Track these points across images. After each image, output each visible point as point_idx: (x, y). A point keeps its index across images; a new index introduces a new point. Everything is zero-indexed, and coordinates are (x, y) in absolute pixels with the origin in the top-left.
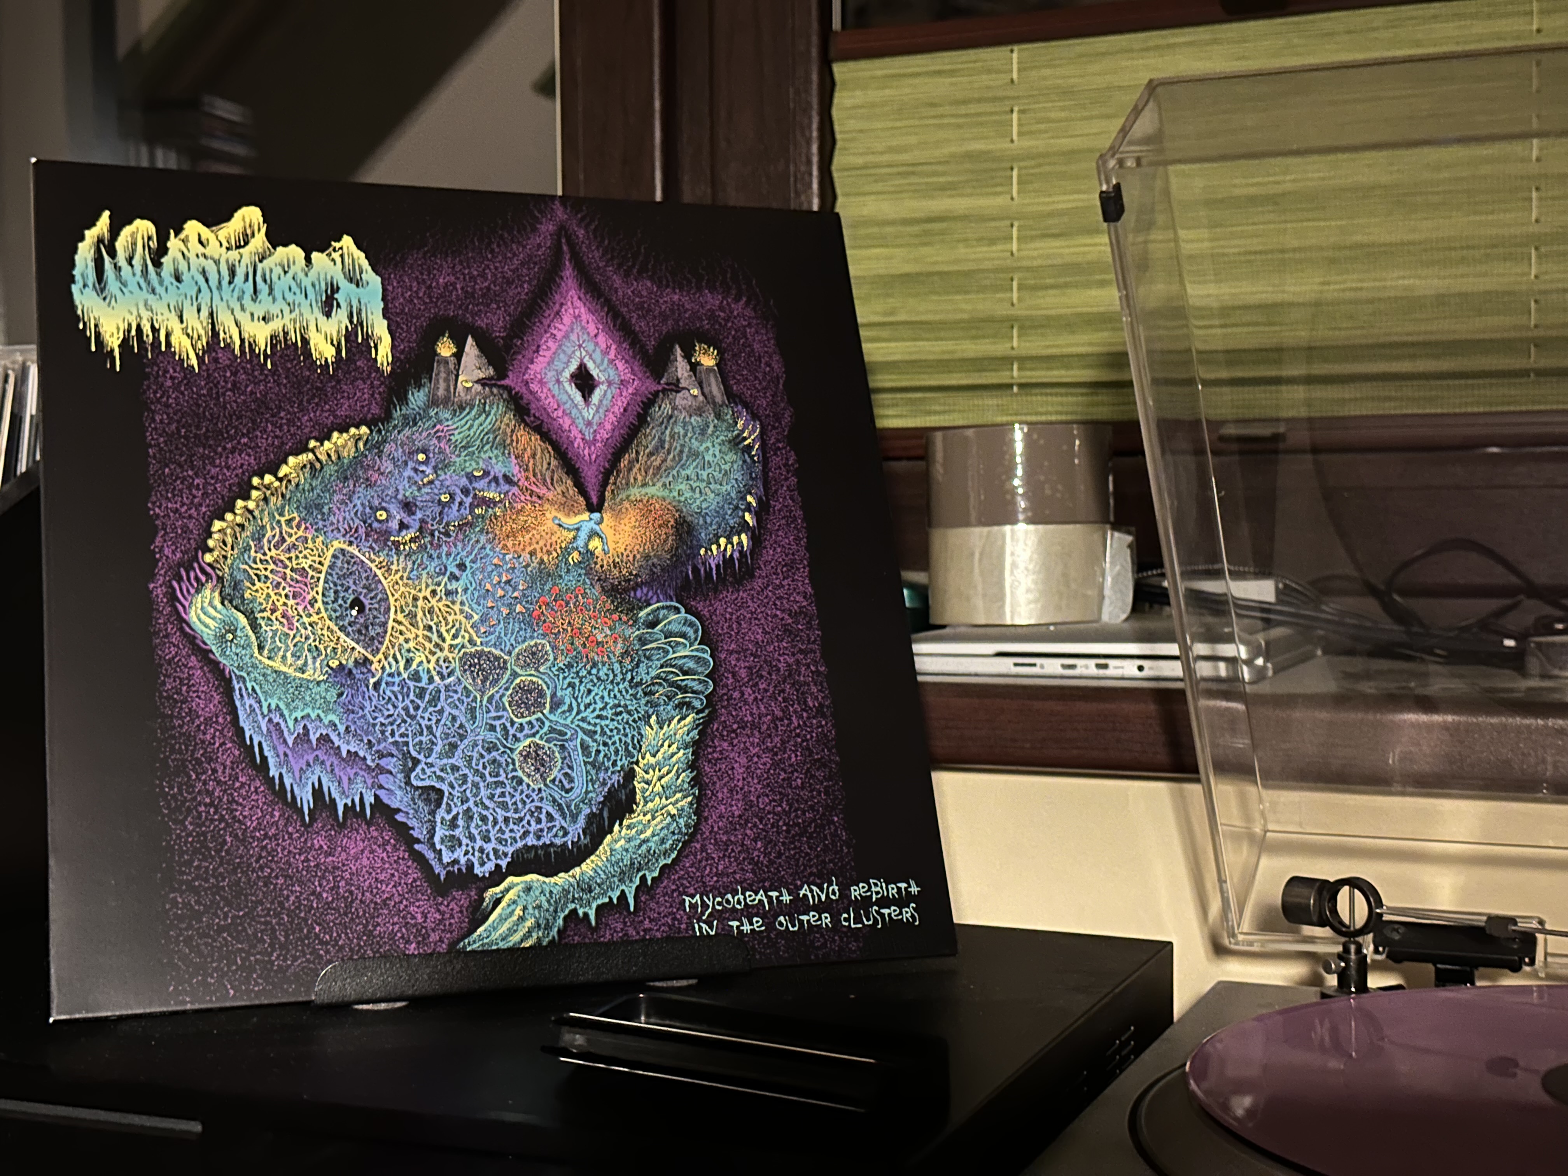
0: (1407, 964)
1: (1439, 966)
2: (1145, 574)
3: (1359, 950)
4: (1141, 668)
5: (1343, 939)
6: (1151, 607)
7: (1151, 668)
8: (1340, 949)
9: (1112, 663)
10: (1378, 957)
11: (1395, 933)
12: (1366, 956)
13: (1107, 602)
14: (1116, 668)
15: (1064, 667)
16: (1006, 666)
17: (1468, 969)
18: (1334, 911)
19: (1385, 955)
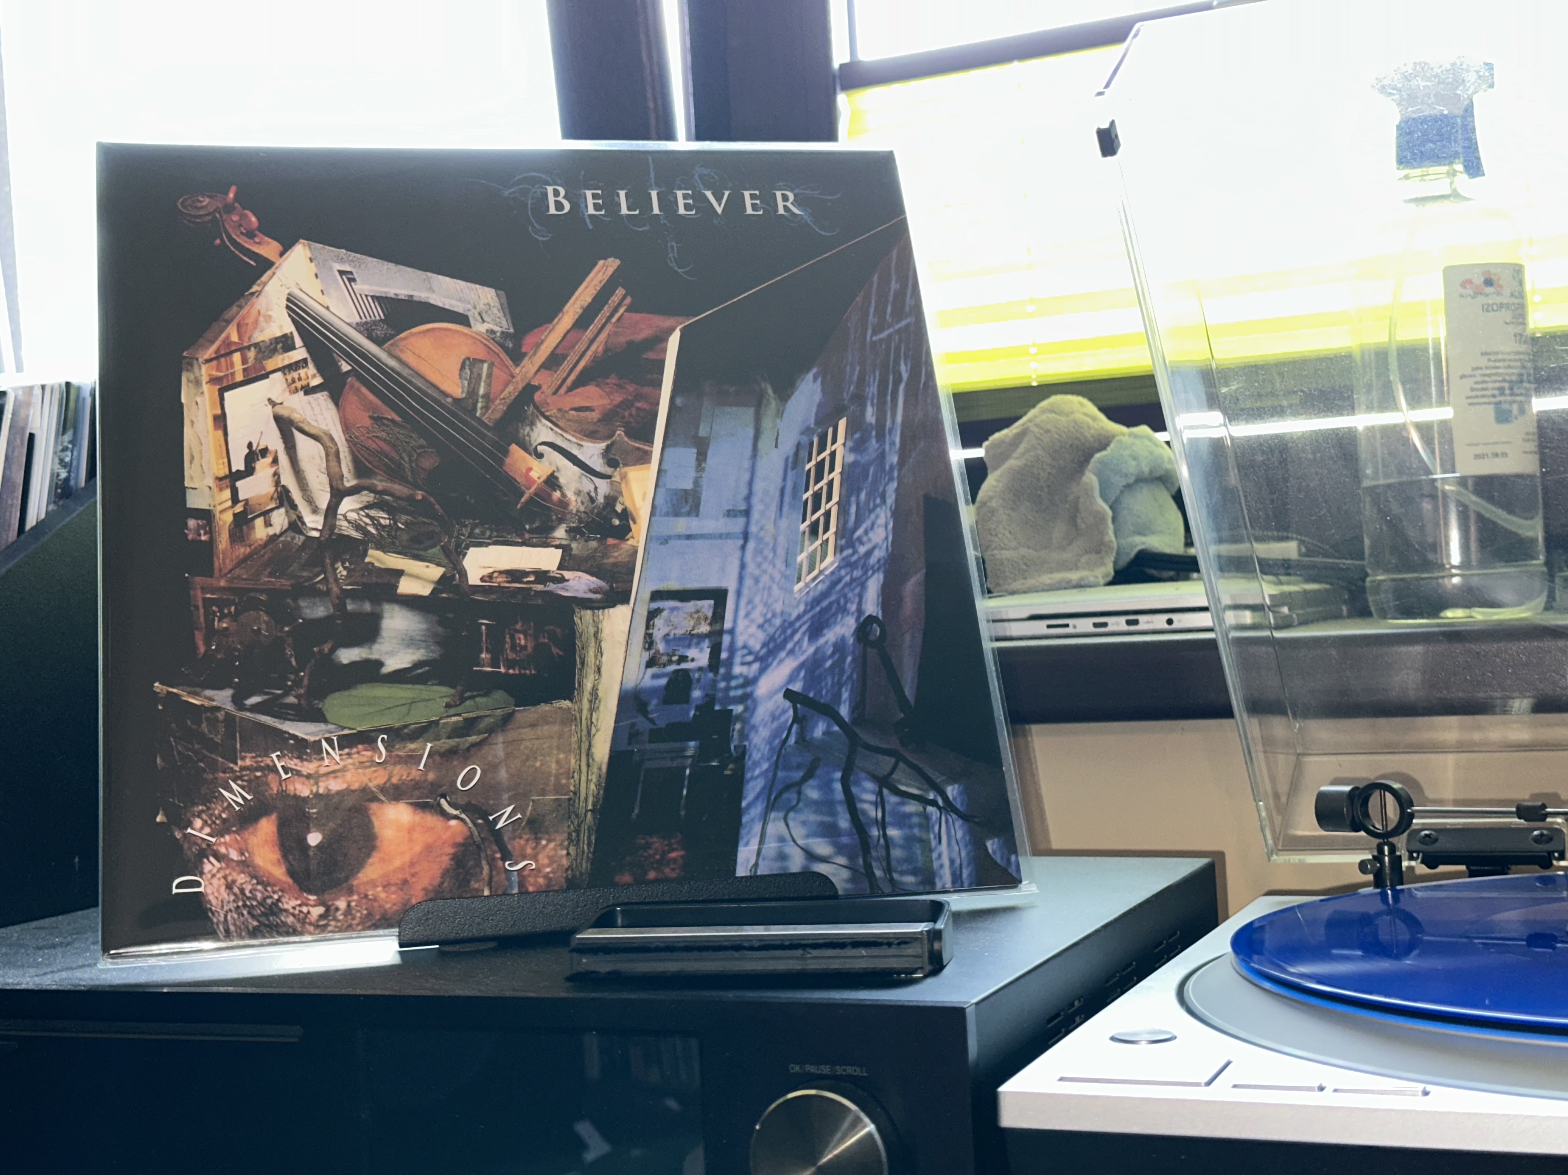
0: (1440, 866)
1: (1472, 868)
3: (1393, 849)
4: (1170, 622)
7: (1180, 621)
9: (1142, 618)
11: (1427, 839)
12: (1400, 857)
14: (1146, 622)
16: (1040, 627)
17: (1500, 868)
18: (1366, 815)
19: (1419, 860)
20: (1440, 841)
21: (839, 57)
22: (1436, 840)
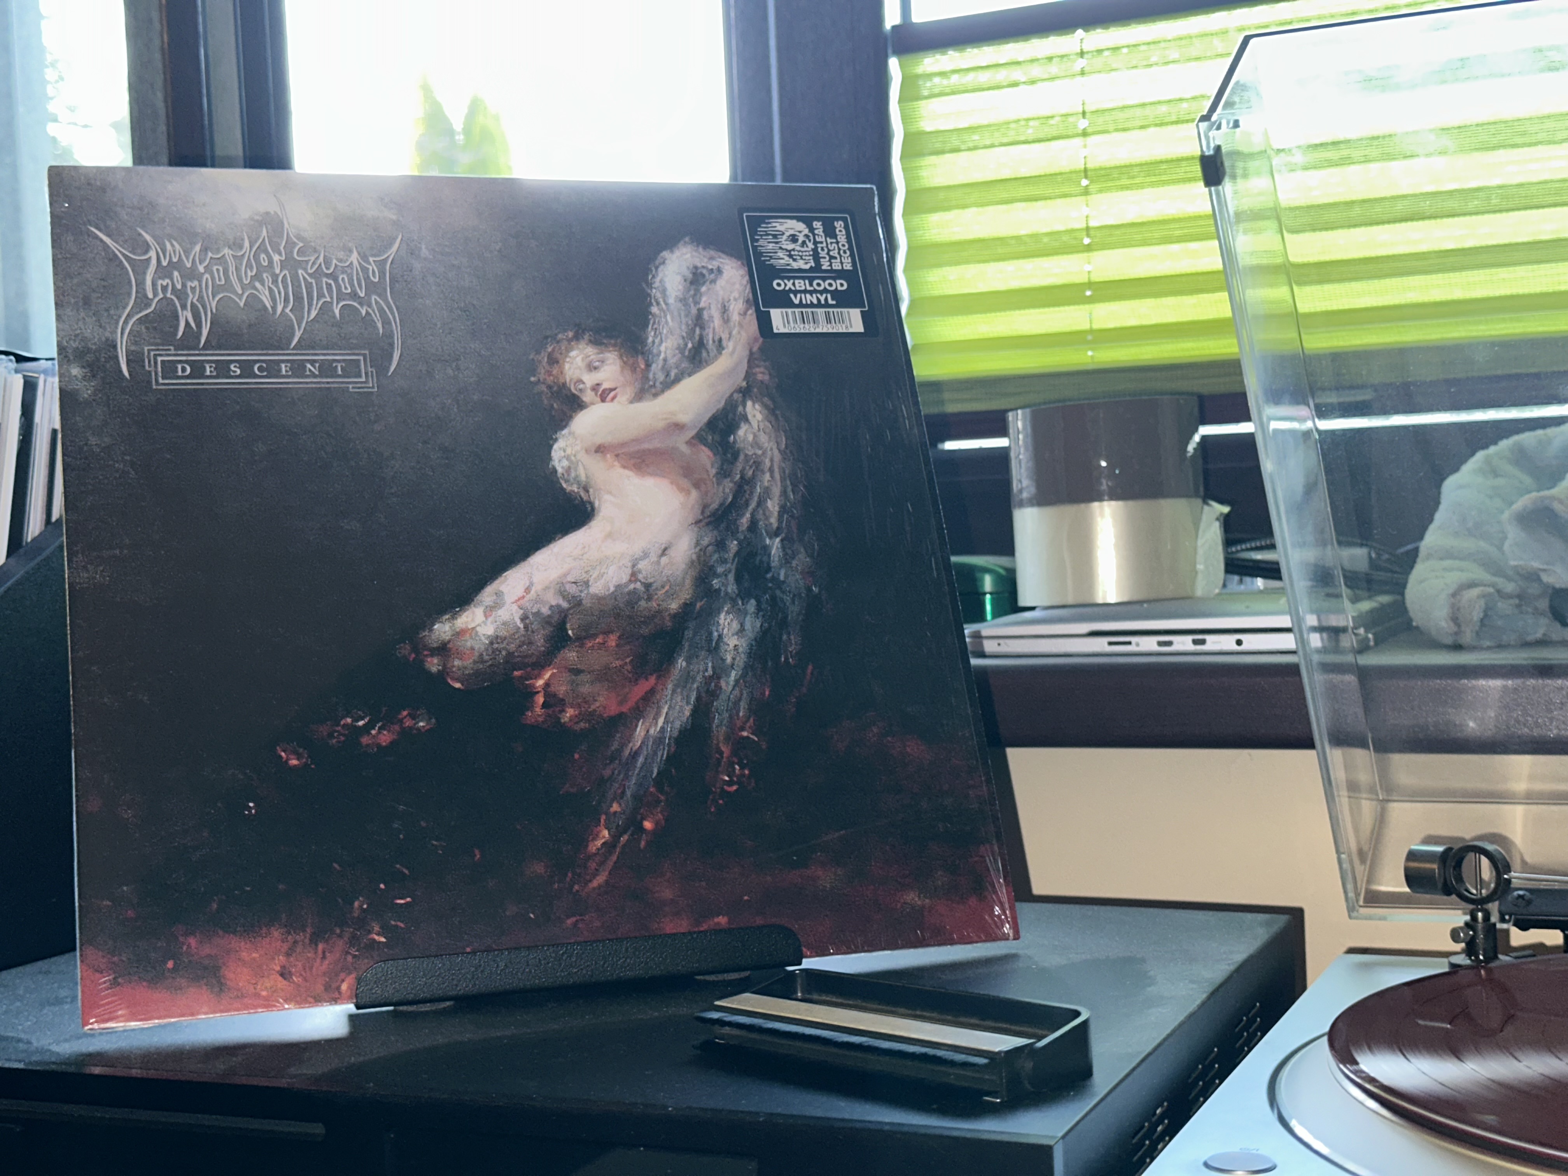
0: (1534, 931)
2: (1234, 549)
3: (1487, 917)
4: (1239, 643)
7: (1249, 642)
9: (1209, 638)
11: (1520, 900)
12: (1494, 925)
13: (1200, 577)
14: (1214, 643)
15: (1160, 644)
16: (1101, 645)
18: (1460, 879)
20: (1534, 903)
21: (891, 18)
22: (1531, 902)
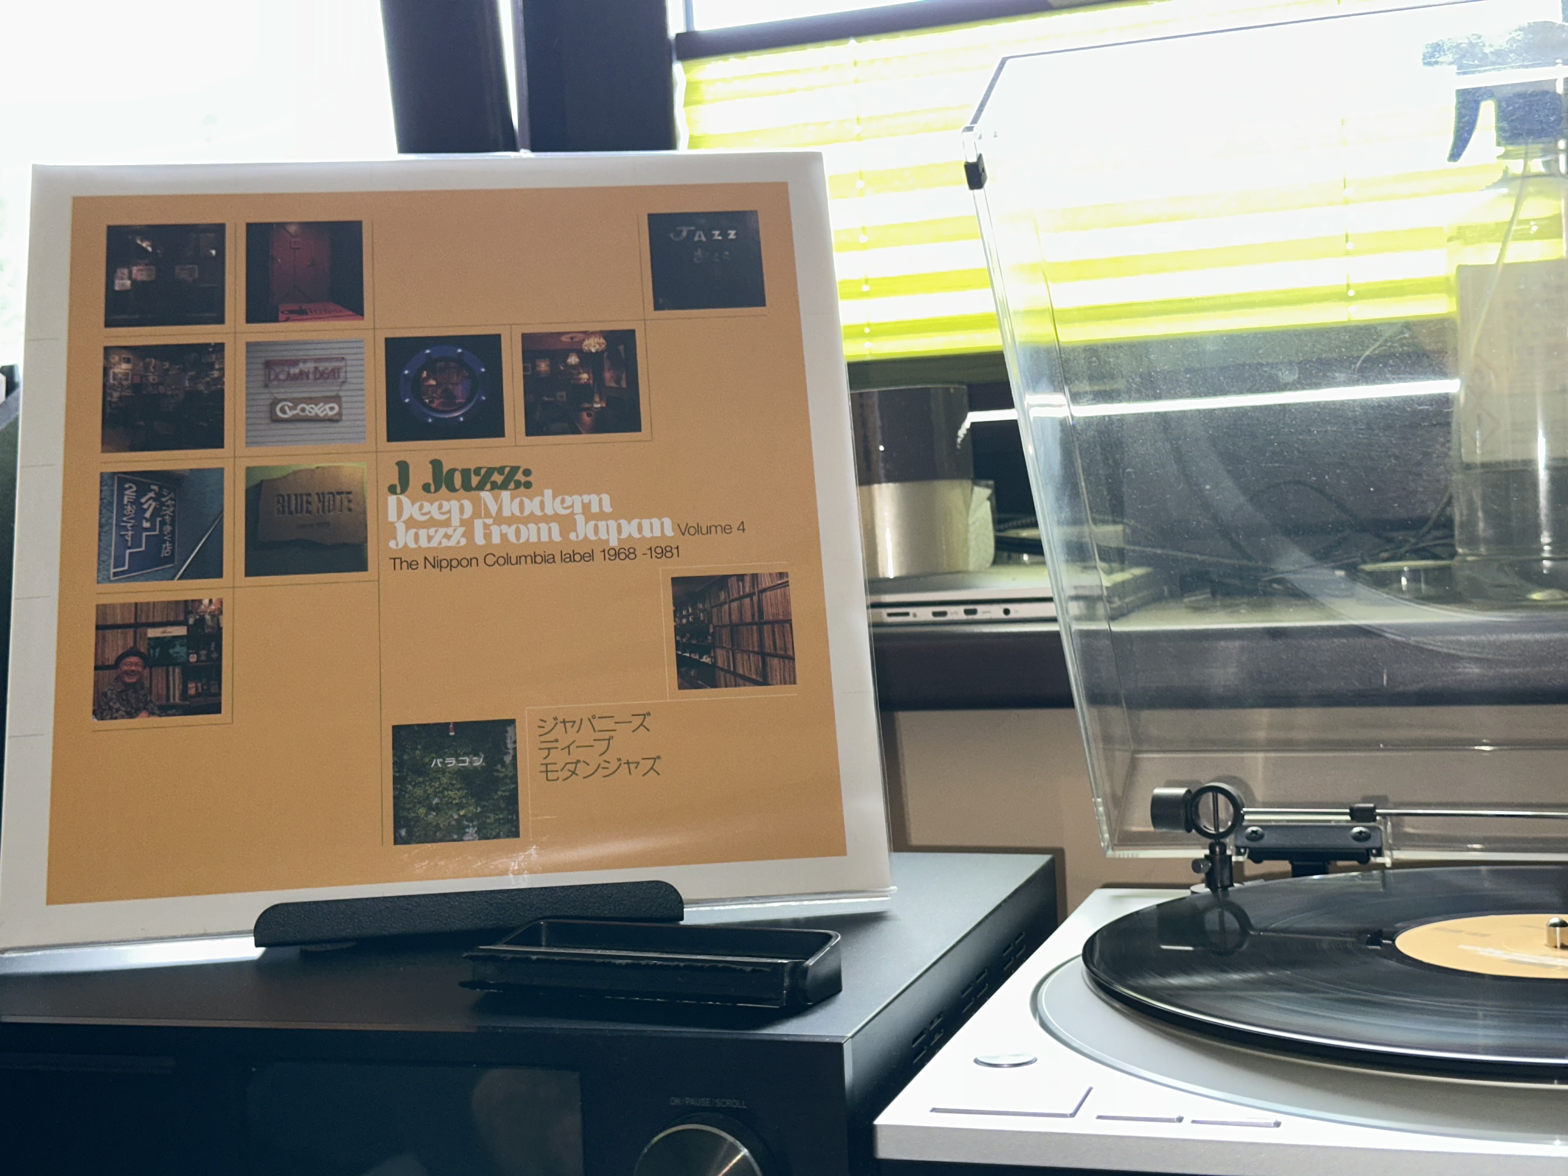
0: (1266, 863)
1: (1295, 863)
3: (1224, 851)
4: (1007, 612)
5: (1209, 841)
6: (1009, 557)
7: (1016, 612)
8: (1207, 852)
10: (1241, 859)
11: (1254, 835)
12: (1230, 857)
13: (971, 552)
14: (984, 612)
17: (1321, 863)
19: (1246, 856)
20: (1266, 837)
21: (675, 26)
22: (1261, 837)
